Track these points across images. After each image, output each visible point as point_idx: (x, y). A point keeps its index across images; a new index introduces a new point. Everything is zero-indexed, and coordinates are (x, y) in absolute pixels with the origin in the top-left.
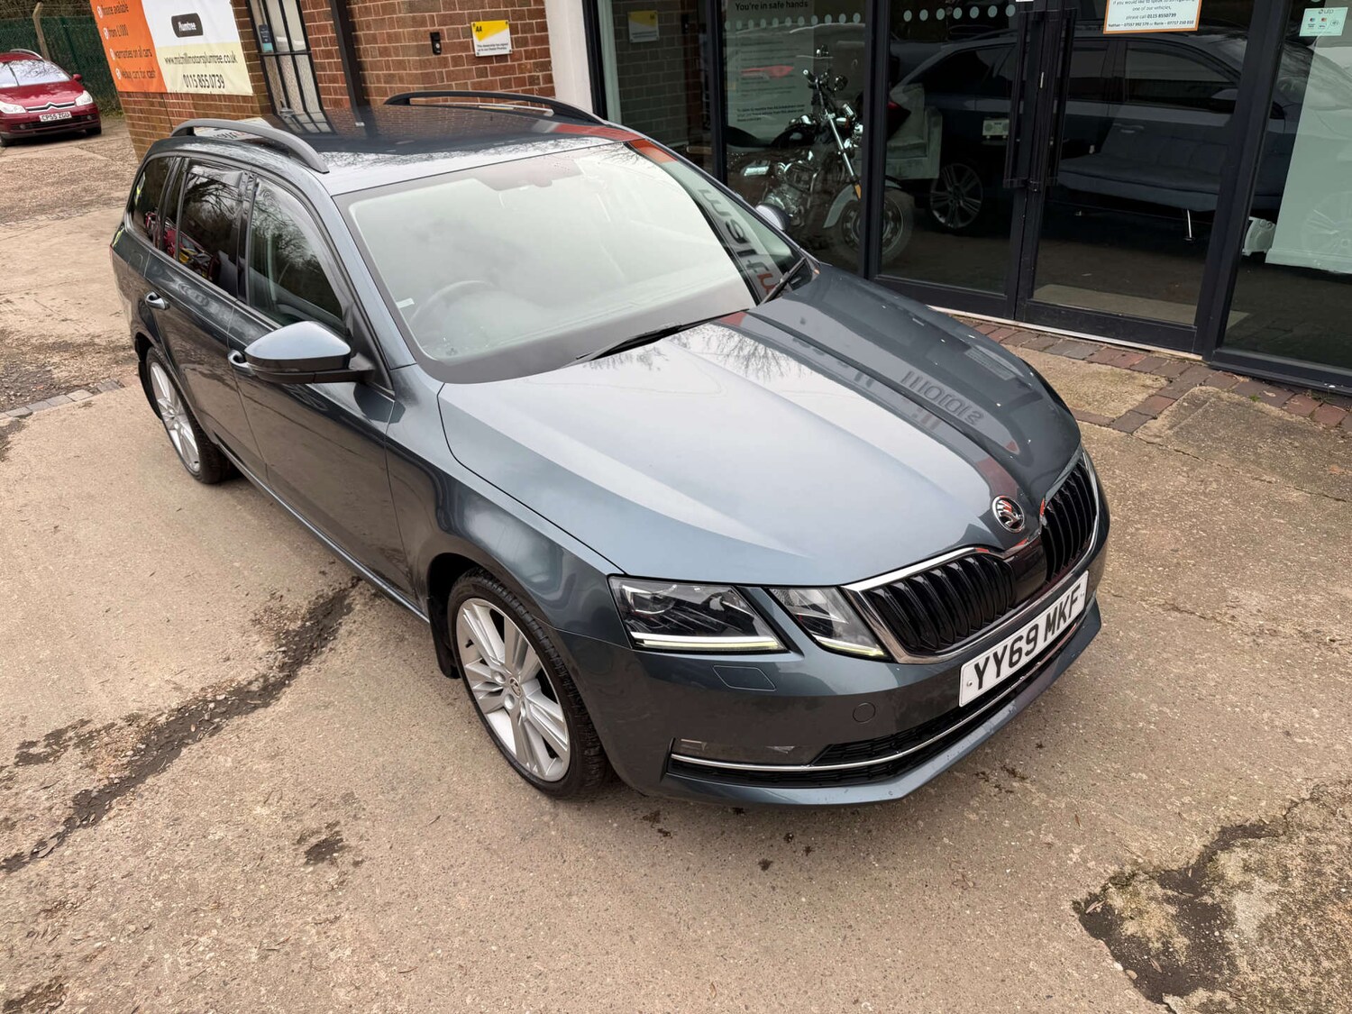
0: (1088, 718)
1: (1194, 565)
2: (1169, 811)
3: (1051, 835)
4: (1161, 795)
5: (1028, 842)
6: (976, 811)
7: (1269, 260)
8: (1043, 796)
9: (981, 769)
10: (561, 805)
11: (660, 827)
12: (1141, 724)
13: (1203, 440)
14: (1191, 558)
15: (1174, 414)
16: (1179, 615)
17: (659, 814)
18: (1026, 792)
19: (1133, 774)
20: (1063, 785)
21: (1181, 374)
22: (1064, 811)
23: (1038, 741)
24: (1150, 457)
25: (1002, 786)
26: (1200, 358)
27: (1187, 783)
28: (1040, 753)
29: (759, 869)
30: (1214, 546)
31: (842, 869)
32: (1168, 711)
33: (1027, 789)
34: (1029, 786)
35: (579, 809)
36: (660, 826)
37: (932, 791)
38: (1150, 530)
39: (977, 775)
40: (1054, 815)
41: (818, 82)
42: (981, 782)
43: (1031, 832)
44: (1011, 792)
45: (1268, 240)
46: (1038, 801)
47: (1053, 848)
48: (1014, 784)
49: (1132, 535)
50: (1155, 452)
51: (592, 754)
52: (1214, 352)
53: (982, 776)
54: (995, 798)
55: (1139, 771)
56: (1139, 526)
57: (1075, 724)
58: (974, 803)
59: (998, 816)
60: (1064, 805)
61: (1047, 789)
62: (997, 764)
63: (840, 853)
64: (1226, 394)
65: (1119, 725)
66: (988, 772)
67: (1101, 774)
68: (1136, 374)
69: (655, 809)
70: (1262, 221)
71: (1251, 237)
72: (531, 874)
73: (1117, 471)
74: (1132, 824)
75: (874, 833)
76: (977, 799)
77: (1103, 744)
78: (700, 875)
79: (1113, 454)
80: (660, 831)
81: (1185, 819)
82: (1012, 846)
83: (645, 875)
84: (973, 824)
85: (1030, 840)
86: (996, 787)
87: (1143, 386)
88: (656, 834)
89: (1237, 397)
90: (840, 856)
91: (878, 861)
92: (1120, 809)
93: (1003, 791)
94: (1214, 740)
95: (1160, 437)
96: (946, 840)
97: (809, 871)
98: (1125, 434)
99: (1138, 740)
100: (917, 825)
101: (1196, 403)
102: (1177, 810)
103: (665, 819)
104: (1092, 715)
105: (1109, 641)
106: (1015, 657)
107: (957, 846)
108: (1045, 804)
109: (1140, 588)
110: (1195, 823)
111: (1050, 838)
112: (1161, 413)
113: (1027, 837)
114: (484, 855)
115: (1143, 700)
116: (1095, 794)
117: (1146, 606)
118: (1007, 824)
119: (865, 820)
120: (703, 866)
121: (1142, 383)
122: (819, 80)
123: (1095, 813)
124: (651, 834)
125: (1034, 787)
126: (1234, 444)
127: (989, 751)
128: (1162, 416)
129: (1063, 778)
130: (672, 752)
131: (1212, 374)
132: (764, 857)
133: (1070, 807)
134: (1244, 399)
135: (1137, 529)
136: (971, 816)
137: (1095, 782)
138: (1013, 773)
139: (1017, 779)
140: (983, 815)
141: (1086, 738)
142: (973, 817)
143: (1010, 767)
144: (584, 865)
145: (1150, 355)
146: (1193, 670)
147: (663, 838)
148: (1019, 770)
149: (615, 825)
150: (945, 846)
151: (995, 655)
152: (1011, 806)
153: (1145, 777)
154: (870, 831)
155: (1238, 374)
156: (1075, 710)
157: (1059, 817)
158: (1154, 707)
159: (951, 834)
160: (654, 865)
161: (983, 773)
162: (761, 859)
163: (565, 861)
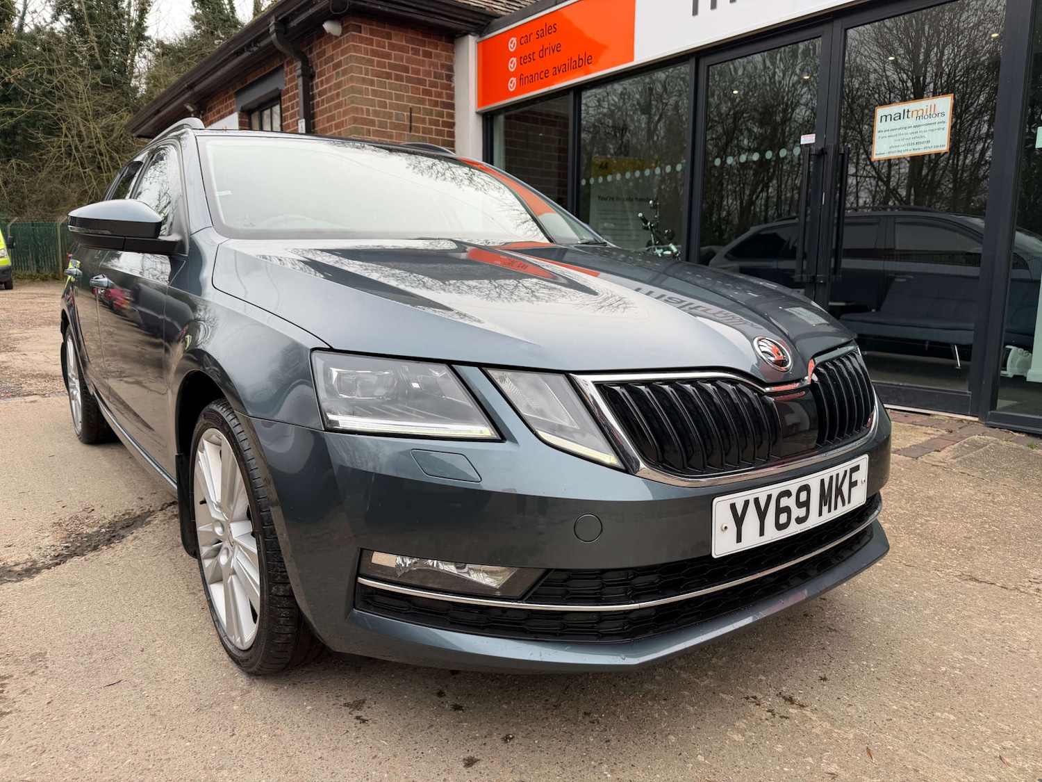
0: (881, 659)
1: (989, 550)
2: (986, 754)
3: (835, 765)
4: (974, 737)
5: (806, 770)
6: (742, 732)
7: (1029, 379)
8: (827, 725)
9: (751, 693)
10: (259, 683)
11: (359, 715)
12: (944, 669)
13: (987, 469)
14: (986, 544)
15: (956, 450)
16: (977, 584)
17: (364, 702)
18: (805, 720)
19: (938, 714)
20: (851, 716)
21: (960, 428)
22: (852, 743)
23: (821, 674)
24: (936, 475)
25: (776, 711)
26: (977, 419)
27: (1007, 728)
28: (824, 685)
29: (461, 766)
30: (1010, 538)
31: (564, 776)
32: (975, 659)
33: (806, 716)
34: (809, 714)
35: (276, 690)
36: (359, 713)
37: (691, 709)
38: (940, 522)
39: (747, 698)
40: (839, 745)
41: (650, 225)
42: (752, 706)
43: (810, 760)
44: (787, 718)
45: (1027, 365)
46: (819, 728)
47: (837, 779)
48: (791, 710)
49: (922, 524)
50: (940, 471)
51: (281, 593)
52: (989, 412)
53: (753, 700)
54: (767, 722)
55: (945, 711)
56: (928, 518)
57: (865, 663)
58: (741, 724)
59: (769, 739)
60: (851, 736)
61: (832, 720)
62: (772, 691)
63: (565, 760)
64: (1005, 442)
65: (918, 668)
66: (759, 696)
67: (897, 710)
68: (918, 427)
69: (361, 698)
70: (1020, 350)
71: (1012, 362)
72: (188, 744)
73: (904, 481)
74: (940, 763)
75: (612, 744)
76: (745, 721)
77: (899, 683)
78: (387, 764)
79: (900, 469)
80: (358, 718)
81: (1008, 764)
82: (785, 772)
83: (321, 758)
84: (737, 745)
85: (808, 768)
86: (769, 711)
87: (925, 433)
88: (353, 720)
89: (1015, 444)
90: (565, 762)
91: (612, 771)
92: (923, 747)
93: (777, 716)
94: (1034, 689)
95: (944, 463)
96: (700, 758)
97: (521, 773)
98: (910, 458)
99: (940, 682)
100: (668, 740)
101: (976, 446)
102: (998, 754)
103: (369, 707)
104: (885, 656)
105: (903, 598)
106: (783, 518)
107: (714, 766)
108: (828, 733)
109: (933, 562)
110: (1022, 770)
111: (834, 768)
112: (943, 448)
113: (804, 764)
114: (147, 720)
115: (945, 648)
116: (890, 728)
117: (941, 575)
118: (779, 748)
119: (606, 730)
120: (395, 756)
121: (924, 431)
122: (651, 223)
123: (891, 748)
124: (347, 720)
125: (816, 715)
126: (1018, 473)
127: (763, 678)
128: (944, 450)
129: (852, 711)
130: (359, 574)
131: (988, 430)
132: (471, 754)
133: (860, 739)
134: (1021, 446)
135: (927, 521)
136: (735, 737)
137: (890, 717)
138: (791, 700)
139: (795, 706)
140: (751, 737)
141: (878, 676)
142: (738, 737)
143: (787, 694)
144: (253, 741)
145: (931, 417)
146: (1000, 626)
147: (359, 725)
148: (798, 698)
149: (309, 708)
150: (699, 764)
151: (757, 501)
152: (785, 731)
153: (952, 717)
154: (608, 741)
155: (1014, 431)
156: (865, 651)
157: (845, 748)
158: (958, 654)
159: (707, 753)
160: (336, 749)
161: (755, 698)
162: (468, 755)
163: (234, 734)
